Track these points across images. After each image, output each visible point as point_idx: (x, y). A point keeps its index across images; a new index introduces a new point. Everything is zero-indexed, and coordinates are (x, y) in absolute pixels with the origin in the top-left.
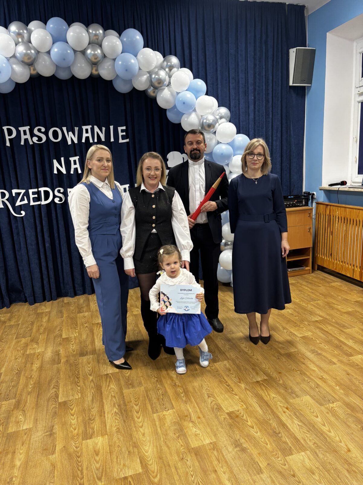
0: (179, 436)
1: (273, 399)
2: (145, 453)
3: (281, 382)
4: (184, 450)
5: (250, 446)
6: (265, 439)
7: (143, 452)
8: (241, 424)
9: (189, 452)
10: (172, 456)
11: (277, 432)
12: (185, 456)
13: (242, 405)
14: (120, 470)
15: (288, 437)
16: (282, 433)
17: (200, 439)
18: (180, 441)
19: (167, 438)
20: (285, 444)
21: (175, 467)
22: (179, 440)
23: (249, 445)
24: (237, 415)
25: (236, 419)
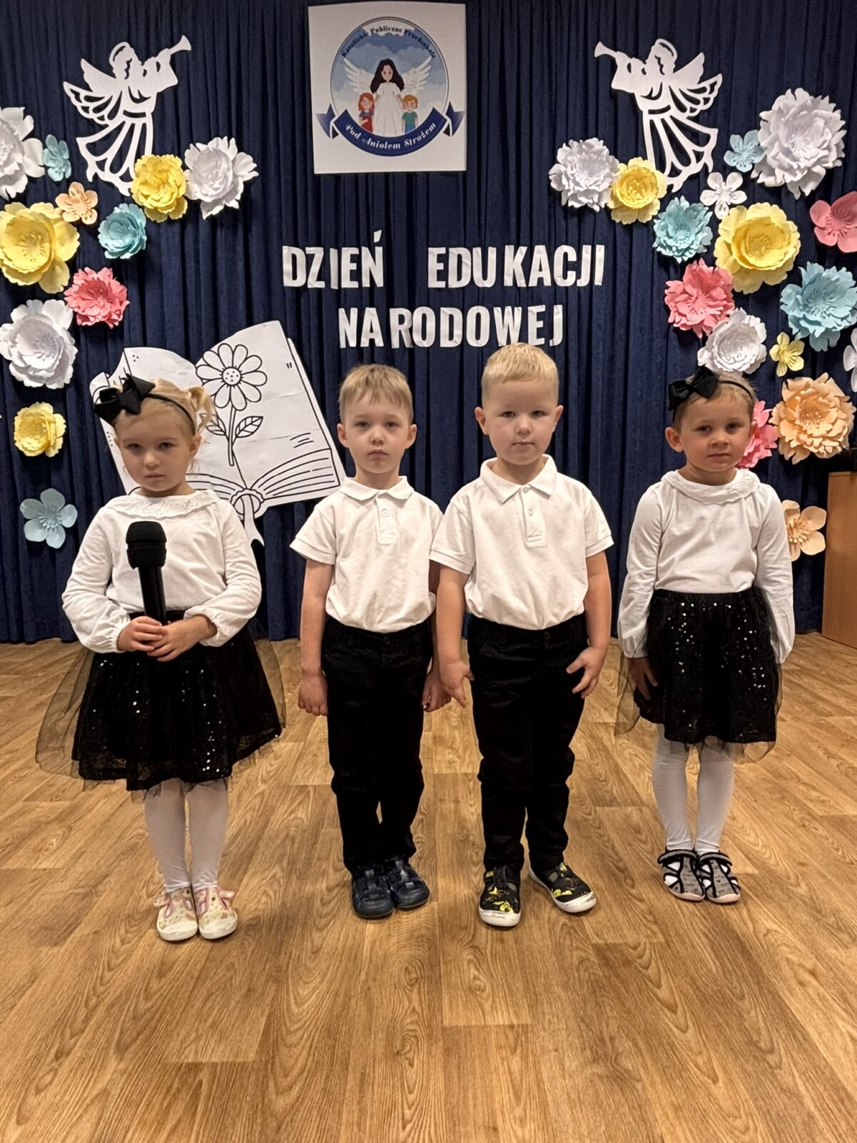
0: (417, 979)
1: (765, 935)
2: (293, 1007)
3: (803, 889)
4: (413, 1027)
5: (647, 1073)
6: (710, 1059)
7: (288, 1002)
8: (633, 988)
9: (430, 1036)
10: (370, 1034)
11: (762, 1045)
12: (408, 1048)
13: (652, 932)
14: (193, 1036)
15: (804, 1073)
16: (783, 1052)
17: (481, 1005)
18: (415, 996)
19: (378, 977)
20: (790, 1098)
21: (363, 1075)
22: (411, 991)
23: (645, 1066)
24: (627, 959)
25: (623, 971)
